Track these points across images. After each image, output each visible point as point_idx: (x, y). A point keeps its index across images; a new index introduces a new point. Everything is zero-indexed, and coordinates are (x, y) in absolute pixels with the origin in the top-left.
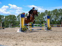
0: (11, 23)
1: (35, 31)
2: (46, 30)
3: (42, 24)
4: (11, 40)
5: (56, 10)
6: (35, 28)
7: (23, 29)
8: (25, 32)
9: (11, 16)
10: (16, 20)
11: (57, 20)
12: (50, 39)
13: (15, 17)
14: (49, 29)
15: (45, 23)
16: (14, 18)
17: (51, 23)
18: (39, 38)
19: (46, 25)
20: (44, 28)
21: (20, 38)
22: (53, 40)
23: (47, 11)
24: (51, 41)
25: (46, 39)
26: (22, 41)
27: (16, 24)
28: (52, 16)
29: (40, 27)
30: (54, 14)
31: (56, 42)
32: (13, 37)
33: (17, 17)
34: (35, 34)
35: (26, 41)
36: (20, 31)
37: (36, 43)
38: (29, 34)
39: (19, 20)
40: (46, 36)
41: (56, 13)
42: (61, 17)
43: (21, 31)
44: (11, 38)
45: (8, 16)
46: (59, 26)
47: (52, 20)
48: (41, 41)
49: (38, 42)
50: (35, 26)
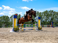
0: (4, 23)
1: (27, 31)
2: (37, 30)
3: (34, 25)
4: (4, 40)
5: (47, 11)
6: (27, 28)
7: (16, 29)
8: (17, 32)
9: (4, 17)
10: (9, 20)
11: (47, 21)
12: (41, 38)
13: (9, 17)
14: (40, 29)
15: (36, 24)
16: (7, 19)
17: (42, 24)
18: (30, 38)
19: (37, 25)
20: (35, 28)
21: (13, 37)
22: (43, 39)
23: (38, 12)
24: (41, 40)
25: (37, 38)
26: (14, 40)
27: (9, 24)
28: (43, 17)
29: (32, 27)
30: (45, 15)
31: (46, 41)
32: (6, 37)
33: (11, 18)
34: (26, 34)
35: (18, 40)
36: (12, 31)
37: (27, 42)
38: (21, 34)
39: (12, 21)
40: (36, 36)
41: (46, 15)
42: (51, 18)
43: (14, 31)
44: (4, 38)
45: (2, 17)
46: (50, 27)
47: (43, 21)
48: (32, 40)
49: (29, 41)
50: (27, 26)
